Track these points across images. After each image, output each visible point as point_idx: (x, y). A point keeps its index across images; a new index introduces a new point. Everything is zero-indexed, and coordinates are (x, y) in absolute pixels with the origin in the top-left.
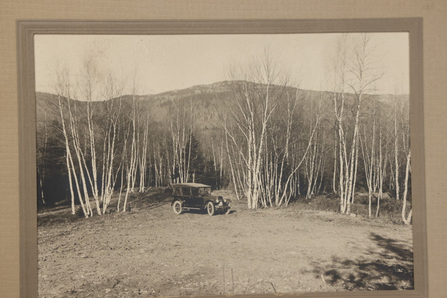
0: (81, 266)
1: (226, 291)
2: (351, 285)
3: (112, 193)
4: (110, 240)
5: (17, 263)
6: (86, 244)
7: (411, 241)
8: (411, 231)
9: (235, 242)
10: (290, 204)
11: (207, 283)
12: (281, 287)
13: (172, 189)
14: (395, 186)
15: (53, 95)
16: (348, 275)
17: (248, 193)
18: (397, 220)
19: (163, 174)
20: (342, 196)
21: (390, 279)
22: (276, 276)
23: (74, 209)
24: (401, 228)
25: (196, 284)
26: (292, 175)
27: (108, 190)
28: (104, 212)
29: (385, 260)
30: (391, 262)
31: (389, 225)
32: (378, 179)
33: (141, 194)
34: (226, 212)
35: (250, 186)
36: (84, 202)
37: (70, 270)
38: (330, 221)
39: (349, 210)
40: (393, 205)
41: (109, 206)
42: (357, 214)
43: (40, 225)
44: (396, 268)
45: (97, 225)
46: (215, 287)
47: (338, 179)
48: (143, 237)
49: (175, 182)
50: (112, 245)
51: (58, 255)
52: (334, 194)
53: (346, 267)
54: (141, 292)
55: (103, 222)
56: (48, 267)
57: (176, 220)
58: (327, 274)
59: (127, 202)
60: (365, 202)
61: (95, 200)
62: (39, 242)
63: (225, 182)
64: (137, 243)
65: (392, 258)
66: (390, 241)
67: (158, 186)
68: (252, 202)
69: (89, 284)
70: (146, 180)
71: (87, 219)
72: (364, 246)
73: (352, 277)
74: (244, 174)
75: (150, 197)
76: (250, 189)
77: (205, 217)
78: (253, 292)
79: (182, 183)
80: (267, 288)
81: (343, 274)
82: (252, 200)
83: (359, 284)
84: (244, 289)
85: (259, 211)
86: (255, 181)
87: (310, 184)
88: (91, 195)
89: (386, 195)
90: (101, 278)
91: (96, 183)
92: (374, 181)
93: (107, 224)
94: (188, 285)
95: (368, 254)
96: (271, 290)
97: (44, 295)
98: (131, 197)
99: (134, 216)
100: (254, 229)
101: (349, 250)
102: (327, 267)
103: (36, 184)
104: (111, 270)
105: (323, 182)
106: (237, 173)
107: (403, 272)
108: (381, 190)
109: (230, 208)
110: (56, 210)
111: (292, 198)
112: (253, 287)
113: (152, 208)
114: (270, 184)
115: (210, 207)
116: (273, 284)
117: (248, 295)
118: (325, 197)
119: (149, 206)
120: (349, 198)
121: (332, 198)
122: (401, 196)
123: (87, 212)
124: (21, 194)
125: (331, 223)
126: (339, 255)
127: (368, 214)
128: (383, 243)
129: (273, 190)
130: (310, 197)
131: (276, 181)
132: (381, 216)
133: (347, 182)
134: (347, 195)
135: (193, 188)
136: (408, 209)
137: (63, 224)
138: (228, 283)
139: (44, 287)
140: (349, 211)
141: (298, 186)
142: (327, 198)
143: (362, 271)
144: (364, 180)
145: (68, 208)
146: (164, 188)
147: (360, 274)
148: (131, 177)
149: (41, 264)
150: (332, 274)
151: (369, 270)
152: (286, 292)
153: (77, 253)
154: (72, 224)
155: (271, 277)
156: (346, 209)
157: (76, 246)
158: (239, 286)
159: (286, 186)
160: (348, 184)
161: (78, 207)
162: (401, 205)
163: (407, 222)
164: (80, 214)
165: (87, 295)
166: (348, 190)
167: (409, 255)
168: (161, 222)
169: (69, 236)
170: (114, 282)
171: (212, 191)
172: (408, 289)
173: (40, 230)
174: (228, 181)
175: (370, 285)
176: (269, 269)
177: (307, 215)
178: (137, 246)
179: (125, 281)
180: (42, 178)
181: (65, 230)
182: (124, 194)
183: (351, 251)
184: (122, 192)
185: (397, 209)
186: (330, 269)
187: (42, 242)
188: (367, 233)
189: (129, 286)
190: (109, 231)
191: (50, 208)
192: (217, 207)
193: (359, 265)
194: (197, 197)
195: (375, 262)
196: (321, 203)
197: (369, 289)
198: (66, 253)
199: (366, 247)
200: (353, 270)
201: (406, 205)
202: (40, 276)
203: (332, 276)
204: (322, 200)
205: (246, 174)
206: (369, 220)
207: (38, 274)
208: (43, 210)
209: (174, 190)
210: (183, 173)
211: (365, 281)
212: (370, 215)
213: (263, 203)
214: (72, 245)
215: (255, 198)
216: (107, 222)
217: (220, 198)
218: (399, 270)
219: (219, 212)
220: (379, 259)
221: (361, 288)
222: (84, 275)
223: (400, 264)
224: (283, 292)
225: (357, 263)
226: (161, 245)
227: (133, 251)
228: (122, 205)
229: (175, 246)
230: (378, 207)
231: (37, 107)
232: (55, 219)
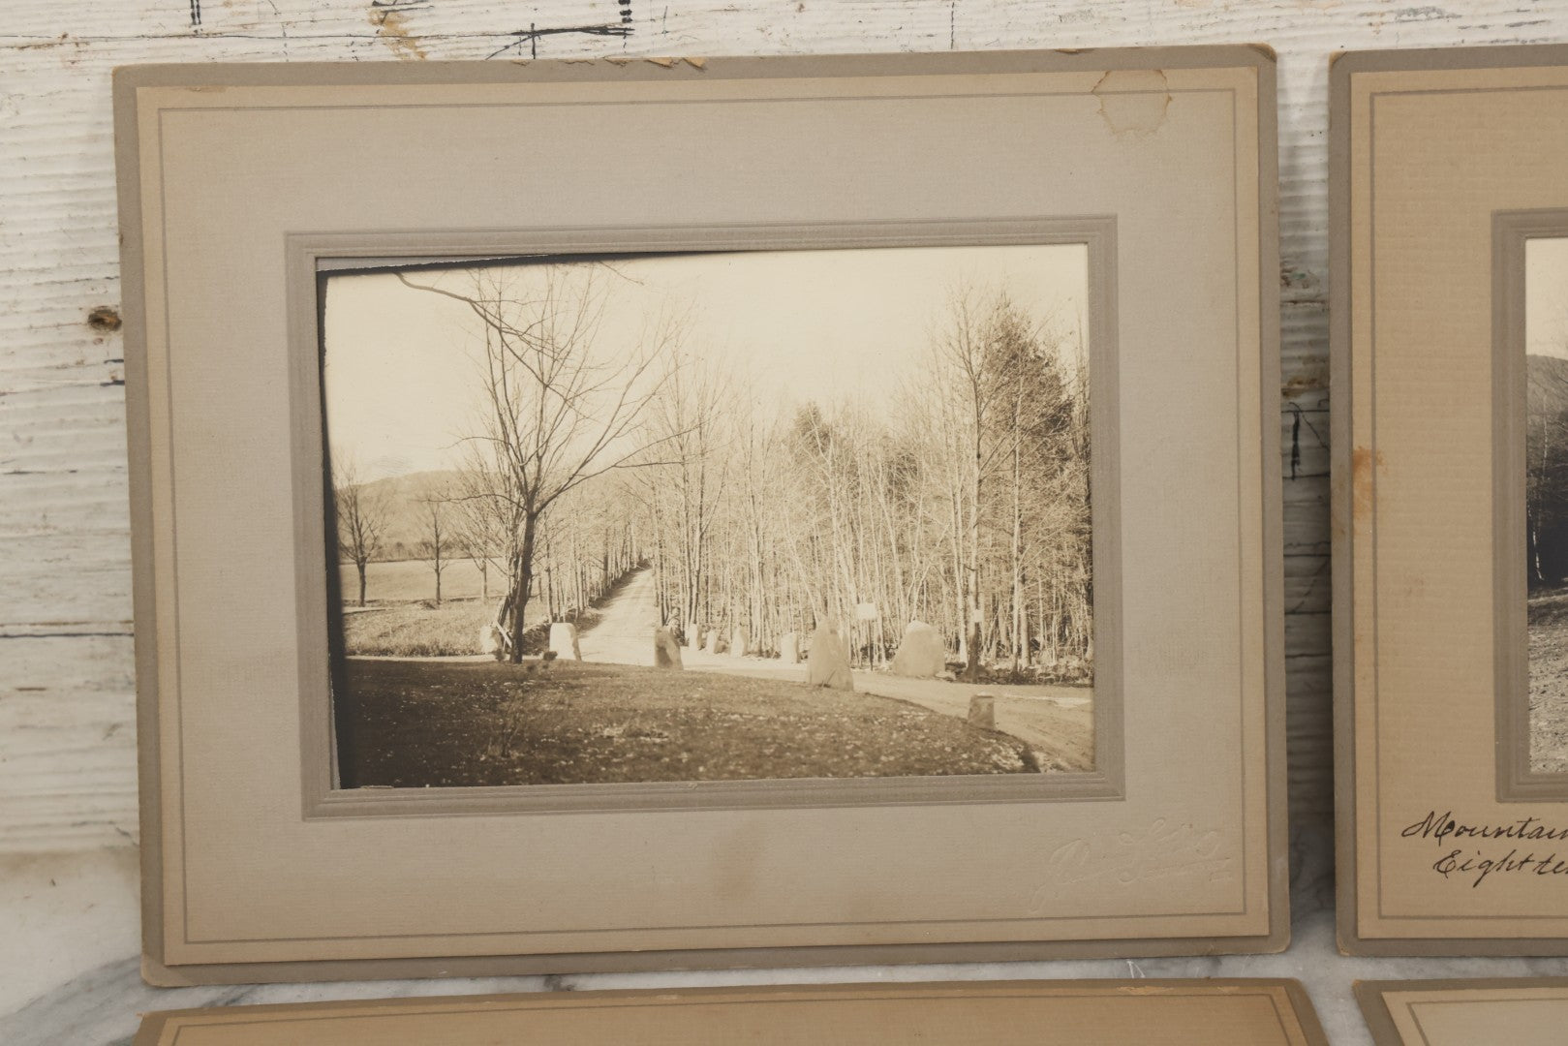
5: (1490, 696)
15: (1560, 360)
43: (1534, 622)
56: (1549, 706)
62: (1531, 656)
97: (1542, 760)
103: (1525, 541)
110: (1565, 592)
139: (1542, 745)
149: (1535, 698)
173: (1533, 631)
180: (1538, 528)
187: (1536, 655)
191: (1553, 589)
202: (1533, 722)
207: (1529, 719)
208: (1539, 592)
231: (1529, 384)
232: (1562, 611)
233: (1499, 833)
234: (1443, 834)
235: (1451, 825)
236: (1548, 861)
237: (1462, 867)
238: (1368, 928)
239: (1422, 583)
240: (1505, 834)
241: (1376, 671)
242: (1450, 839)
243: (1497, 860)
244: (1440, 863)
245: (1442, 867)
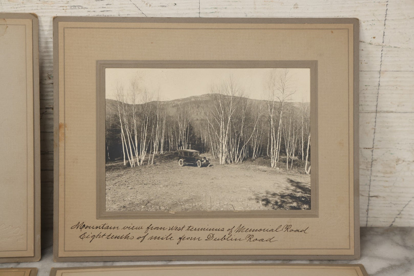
0: (129, 193)
1: (207, 209)
2: (276, 207)
3: (145, 154)
4: (144, 180)
5: (95, 190)
6: (131, 181)
7: (310, 183)
8: (310, 178)
9: (212, 182)
10: (243, 162)
11: (197, 204)
12: (237, 207)
13: (178, 153)
14: (302, 153)
15: (115, 100)
16: (274, 201)
17: (220, 156)
18: (302, 172)
19: (173, 144)
20: (272, 158)
21: (298, 204)
22: (235, 201)
23: (125, 163)
24: (304, 176)
25: (191, 205)
26: (244, 146)
27: (143, 152)
28: (141, 165)
29: (295, 193)
30: (299, 195)
31: (298, 174)
32: (292, 149)
33: (161, 155)
34: (208, 165)
35: (221, 152)
36: (131, 159)
37: (123, 195)
38: (265, 171)
39: (275, 165)
40: (300, 163)
41: (143, 161)
42: (280, 168)
43: (107, 171)
44: (301, 198)
45: (137, 171)
46: (201, 206)
47: (270, 149)
48: (162, 178)
49: (180, 148)
50: (145, 182)
51: (116, 187)
52: (268, 156)
53: (274, 197)
54: (160, 208)
55: (141, 170)
56: (111, 193)
57: (180, 170)
58: (263, 200)
59: (154, 159)
60: (285, 161)
61: (136, 158)
62: (107, 180)
63: (207, 150)
64: (159, 182)
65: (299, 192)
66: (298, 183)
67: (170, 151)
68: (222, 160)
69: (133, 203)
70: (164, 148)
71: (132, 168)
72: (284, 186)
73: (276, 203)
74: (218, 145)
75: (166, 157)
76: (221, 153)
77: (196, 168)
78: (222, 209)
79: (184, 149)
80: (230, 207)
81: (271, 201)
82: (222, 159)
83: (280, 206)
84: (217, 208)
85: (226, 165)
86: (224, 149)
87: (254, 151)
88: (134, 155)
89: (296, 158)
90: (139, 200)
91: (137, 149)
92: (290, 150)
93: (142, 171)
94: (186, 205)
95: (286, 190)
96: (232, 209)
97: (109, 208)
98: (156, 157)
99: (157, 167)
100: (223, 175)
101: (275, 187)
102: (263, 196)
103: (105, 149)
104: (145, 196)
105: (262, 150)
106: (214, 145)
107: (305, 200)
108: (293, 155)
109: (210, 163)
110: (116, 163)
111: (244, 158)
112: (222, 207)
113: (167, 163)
114: (232, 151)
115: (199, 163)
116: (233, 205)
117: (219, 211)
118: (262, 158)
119: (166, 162)
120: (276, 159)
121: (266, 159)
122: (305, 159)
123: (132, 164)
124: (97, 154)
125: (266, 173)
126: (270, 190)
127: (286, 168)
128: (295, 184)
129: (234, 154)
130: (254, 158)
131: (235, 149)
132: (294, 169)
133: (275, 150)
134: (275, 157)
135: (189, 152)
136: (309, 165)
137: (119, 170)
138: (208, 204)
139: (109, 204)
140: (276, 167)
141: (248, 152)
142: (264, 159)
143: (282, 199)
144: (285, 149)
145: (122, 162)
146: (174, 152)
147: (281, 201)
148: (156, 146)
149: (107, 191)
150: (266, 200)
151: (286, 199)
152: (240, 210)
153: (126, 186)
154: (124, 170)
155: (232, 201)
156: (274, 165)
157: (126, 182)
158: (214, 206)
159: (241, 152)
160: (276, 151)
161: (127, 161)
162: (304, 164)
163: (308, 173)
164: (128, 165)
165: (132, 209)
166: (275, 154)
167: (308, 191)
168: (172, 170)
169: (122, 177)
170: (146, 202)
171: (200, 154)
172: (307, 209)
173: (107, 173)
174: (209, 149)
175: (287, 207)
176: (231, 197)
177: (252, 168)
178: (159, 183)
179: (152, 202)
180: (108, 145)
181: (120, 174)
182: (152, 155)
183: (277, 188)
184: (151, 153)
185: (302, 166)
186: (265, 198)
188: (286, 179)
189: (154, 205)
190: (144, 175)
191: (112, 162)
192: (203, 163)
193: (281, 196)
194: (192, 157)
195: (290, 194)
196: (260, 161)
197: (286, 209)
198: (121, 186)
199: (285, 186)
200: (277, 199)
201: (307, 163)
202: (107, 198)
203: (266, 201)
204: (261, 160)
205: (219, 145)
206: (287, 171)
207: (106, 197)
208: (109, 162)
209: (179, 153)
210: (184, 144)
211: (284, 204)
212: (287, 169)
213: (228, 161)
214: (124, 182)
215: (224, 158)
216: (143, 170)
217: (205, 158)
218: (303, 199)
219: (203, 166)
220: (292, 193)
221: (282, 208)
222: (130, 198)
223: (303, 195)
224: (238, 210)
225: (280, 195)
226: (172, 183)
227: (156, 186)
228: (151, 161)
229: (179, 184)
230: (292, 164)
231: (106, 107)
232: (115, 168)
233: (97, 228)
234: (82, 228)
235: (84, 226)
236: (110, 235)
237: (87, 237)
238: (61, 254)
239: (77, 160)
240: (98, 228)
241: (65, 184)
242: (84, 229)
243: (96, 235)
244: (81, 236)
245: (82, 237)
